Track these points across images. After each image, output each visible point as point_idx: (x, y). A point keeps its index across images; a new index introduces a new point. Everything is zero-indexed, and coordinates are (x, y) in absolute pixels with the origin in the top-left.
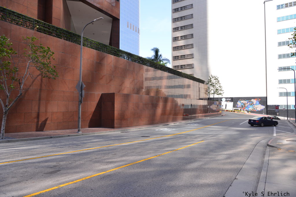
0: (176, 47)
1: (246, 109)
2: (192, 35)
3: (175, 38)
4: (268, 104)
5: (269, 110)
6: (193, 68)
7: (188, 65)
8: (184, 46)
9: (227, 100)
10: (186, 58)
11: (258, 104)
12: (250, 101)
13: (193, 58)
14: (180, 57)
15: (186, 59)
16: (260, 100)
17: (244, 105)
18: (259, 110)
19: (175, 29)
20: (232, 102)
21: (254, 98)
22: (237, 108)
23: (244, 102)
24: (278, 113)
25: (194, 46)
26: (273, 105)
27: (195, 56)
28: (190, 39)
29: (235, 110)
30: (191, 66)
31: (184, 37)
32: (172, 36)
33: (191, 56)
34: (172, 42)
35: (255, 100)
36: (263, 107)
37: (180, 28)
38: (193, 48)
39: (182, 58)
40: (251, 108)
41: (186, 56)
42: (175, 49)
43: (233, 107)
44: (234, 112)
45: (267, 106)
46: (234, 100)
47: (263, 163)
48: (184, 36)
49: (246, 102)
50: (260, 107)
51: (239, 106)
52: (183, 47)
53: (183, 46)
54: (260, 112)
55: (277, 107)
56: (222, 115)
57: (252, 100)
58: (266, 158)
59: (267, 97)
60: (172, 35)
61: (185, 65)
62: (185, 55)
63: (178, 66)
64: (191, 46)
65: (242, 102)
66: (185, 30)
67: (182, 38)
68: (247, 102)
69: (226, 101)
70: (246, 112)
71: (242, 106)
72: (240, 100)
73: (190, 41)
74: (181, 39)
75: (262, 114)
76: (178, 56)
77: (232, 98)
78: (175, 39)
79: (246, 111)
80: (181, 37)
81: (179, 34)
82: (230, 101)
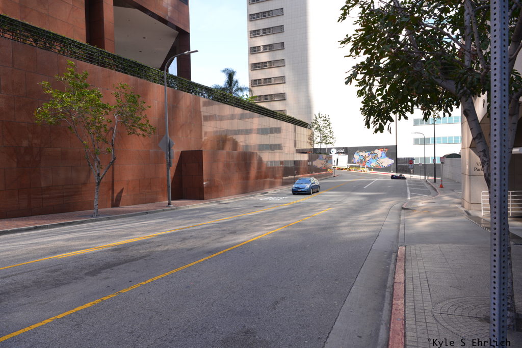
0: (255, 64)
1: (367, 164)
2: (282, 44)
3: (255, 48)
4: (399, 156)
5: (400, 166)
6: (285, 100)
7: (277, 95)
8: (270, 62)
9: (339, 151)
10: (273, 83)
11: (384, 157)
12: (373, 152)
13: (284, 83)
14: (263, 80)
15: (273, 85)
16: (387, 150)
17: (364, 158)
18: (386, 166)
19: (254, 34)
20: (346, 154)
21: (378, 148)
22: (353, 163)
23: (364, 154)
24: (412, 170)
25: (286, 62)
26: (405, 158)
27: (287, 80)
28: (279, 51)
29: (350, 166)
30: (281, 97)
31: (269, 48)
32: (249, 45)
33: (282, 80)
34: (249, 56)
35: (380, 151)
36: (391, 161)
37: (261, 32)
38: (284, 66)
39: (266, 82)
40: (373, 164)
41: (273, 79)
42: (255, 67)
43: (348, 163)
44: (350, 170)
45: (397, 160)
46: (348, 151)
47: (400, 220)
48: (269, 45)
49: (367, 154)
50: (388, 162)
51: (356, 160)
52: (268, 64)
53: (268, 62)
54: (387, 169)
55: (411, 161)
56: (333, 175)
57: (376, 151)
58: (403, 218)
59: (396, 146)
60: (248, 42)
61: (271, 95)
62: (270, 78)
63: (260, 96)
64: (281, 63)
65: (361, 154)
66: (270, 36)
67: (266, 49)
68: (369, 154)
69: (338, 153)
70: (367, 170)
71: (361, 161)
72: (358, 151)
73: (279, 55)
74: (264, 50)
75: (390, 172)
76: (260, 80)
77: (346, 148)
78: (254, 50)
79: (367, 167)
80: (264, 46)
81: (260, 42)
82: (343, 153)
